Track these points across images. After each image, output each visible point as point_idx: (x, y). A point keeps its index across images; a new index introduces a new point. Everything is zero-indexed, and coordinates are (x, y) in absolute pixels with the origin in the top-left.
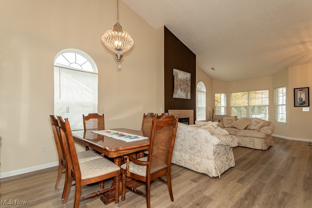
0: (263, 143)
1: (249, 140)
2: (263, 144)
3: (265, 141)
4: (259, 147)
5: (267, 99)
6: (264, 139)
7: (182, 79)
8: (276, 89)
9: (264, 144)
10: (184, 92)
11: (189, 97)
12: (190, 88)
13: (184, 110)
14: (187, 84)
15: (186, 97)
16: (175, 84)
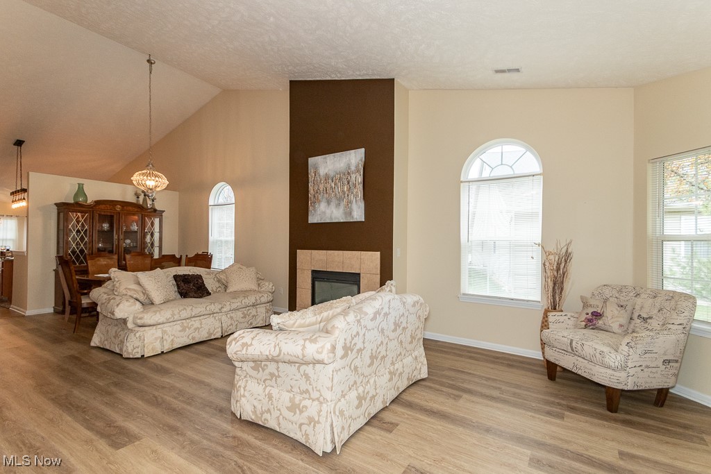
7: (333, 175)
10: (338, 205)
11: (358, 214)
12: (359, 190)
13: (341, 252)
14: (348, 183)
15: (343, 216)
16: (312, 191)
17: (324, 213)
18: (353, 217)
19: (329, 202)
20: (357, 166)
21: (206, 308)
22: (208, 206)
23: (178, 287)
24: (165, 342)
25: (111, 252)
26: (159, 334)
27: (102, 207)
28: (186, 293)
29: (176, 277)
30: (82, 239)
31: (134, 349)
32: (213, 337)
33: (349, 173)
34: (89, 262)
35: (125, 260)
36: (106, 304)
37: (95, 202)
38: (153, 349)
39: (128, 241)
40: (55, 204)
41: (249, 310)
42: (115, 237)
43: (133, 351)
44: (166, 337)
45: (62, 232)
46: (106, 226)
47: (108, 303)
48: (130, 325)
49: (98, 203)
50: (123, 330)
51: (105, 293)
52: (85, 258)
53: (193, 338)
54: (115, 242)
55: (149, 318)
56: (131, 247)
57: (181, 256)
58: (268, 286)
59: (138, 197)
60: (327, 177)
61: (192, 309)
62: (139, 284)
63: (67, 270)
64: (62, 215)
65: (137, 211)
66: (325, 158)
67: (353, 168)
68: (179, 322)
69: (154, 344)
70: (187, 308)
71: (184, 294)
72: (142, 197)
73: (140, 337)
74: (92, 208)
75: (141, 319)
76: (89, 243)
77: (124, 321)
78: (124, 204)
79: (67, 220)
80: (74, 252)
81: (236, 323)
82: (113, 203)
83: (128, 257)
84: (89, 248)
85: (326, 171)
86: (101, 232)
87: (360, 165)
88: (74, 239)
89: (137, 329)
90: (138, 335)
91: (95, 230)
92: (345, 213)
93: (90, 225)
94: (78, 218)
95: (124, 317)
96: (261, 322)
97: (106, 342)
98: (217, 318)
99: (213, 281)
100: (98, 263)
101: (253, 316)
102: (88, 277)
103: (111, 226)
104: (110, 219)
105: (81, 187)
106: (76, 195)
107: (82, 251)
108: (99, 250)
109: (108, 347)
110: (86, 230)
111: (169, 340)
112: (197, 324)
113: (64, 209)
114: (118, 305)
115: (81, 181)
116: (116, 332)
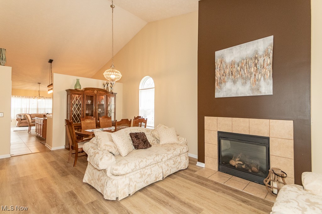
7: (238, 60)
10: (244, 84)
12: (268, 70)
13: (247, 120)
14: (256, 65)
15: (250, 92)
16: (218, 75)
17: (230, 90)
18: (260, 92)
19: (234, 82)
20: (266, 51)
21: (154, 160)
22: (138, 90)
23: (133, 142)
24: (131, 187)
25: (92, 115)
26: (127, 181)
27: (88, 91)
28: (138, 146)
29: (131, 135)
30: (79, 109)
31: (112, 193)
32: (158, 180)
33: (256, 58)
34: (82, 122)
35: (99, 120)
36: (93, 157)
37: (85, 89)
38: (124, 193)
39: (100, 110)
40: (66, 90)
41: (176, 158)
42: (94, 108)
43: (111, 194)
44: (131, 183)
45: (69, 104)
46: (89, 102)
47: (95, 156)
48: (108, 174)
49: (86, 89)
50: (103, 176)
51: (92, 148)
52: (80, 119)
53: (147, 182)
54: (94, 111)
55: (121, 169)
56: (101, 113)
57: (131, 120)
58: (183, 140)
59: (104, 86)
60: (233, 64)
61: (146, 161)
62: (112, 141)
63: (70, 127)
64: (69, 96)
65: (104, 94)
66: (231, 49)
67: (261, 53)
68: (139, 171)
69: (125, 190)
70: (143, 160)
71: (137, 147)
72: (106, 86)
73: (115, 184)
74: (83, 92)
75: (116, 170)
76: (82, 111)
77: (105, 171)
78: (99, 90)
79: (71, 98)
80: (75, 116)
81: (170, 168)
82: (93, 89)
83: (100, 119)
84: (82, 114)
85: (232, 58)
86: (88, 105)
87: (269, 50)
88: (75, 109)
89: (113, 177)
90: (114, 182)
91: (85, 104)
92: (252, 90)
93: (82, 102)
94: (76, 98)
95: (104, 168)
96: (183, 167)
97: (92, 181)
98: (160, 166)
99: (150, 136)
100: (86, 121)
101: (179, 163)
102: (81, 131)
103: (92, 102)
104: (91, 98)
105: (78, 81)
106: (76, 85)
107: (78, 115)
108: (87, 115)
109: (93, 185)
110: (80, 104)
111: (133, 186)
112: (149, 172)
113: (71, 93)
114: (101, 159)
115: (78, 78)
116: (99, 176)
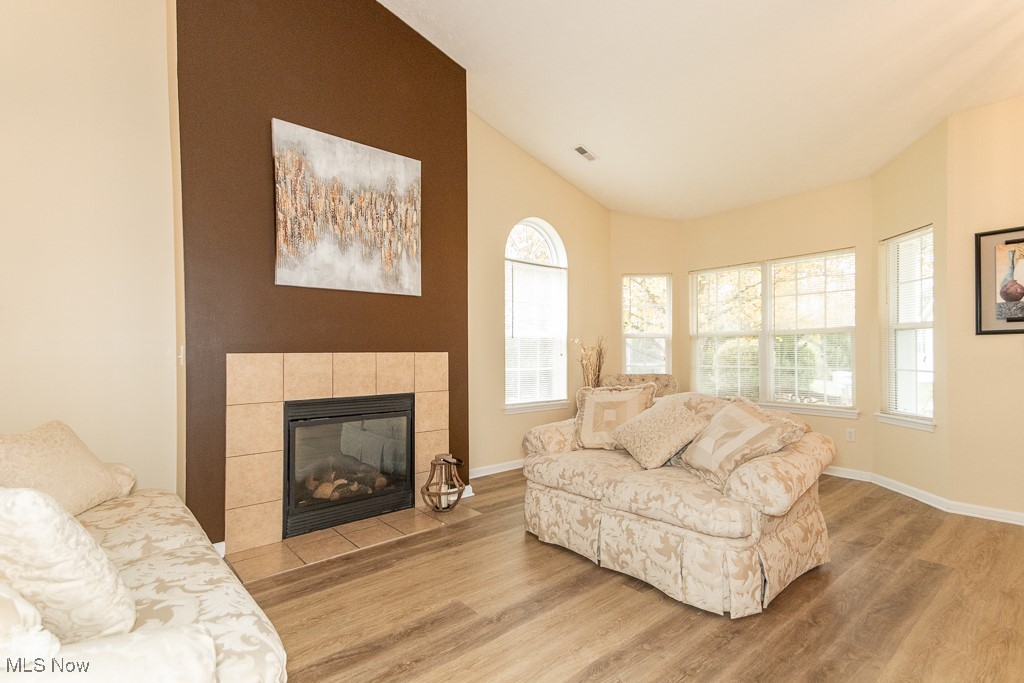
0: (733, 569)
1: (659, 545)
2: (732, 580)
3: (745, 555)
4: (711, 600)
5: (850, 298)
6: (740, 544)
7: (350, 186)
8: (892, 244)
9: (737, 577)
10: (367, 257)
11: (411, 283)
12: (414, 236)
13: (371, 356)
14: (391, 216)
15: (380, 282)
17: (330, 267)
18: (401, 287)
19: (342, 246)
20: (409, 192)
33: (391, 198)
60: (335, 187)
67: (401, 190)
85: (335, 172)
87: (416, 191)
92: (385, 276)
